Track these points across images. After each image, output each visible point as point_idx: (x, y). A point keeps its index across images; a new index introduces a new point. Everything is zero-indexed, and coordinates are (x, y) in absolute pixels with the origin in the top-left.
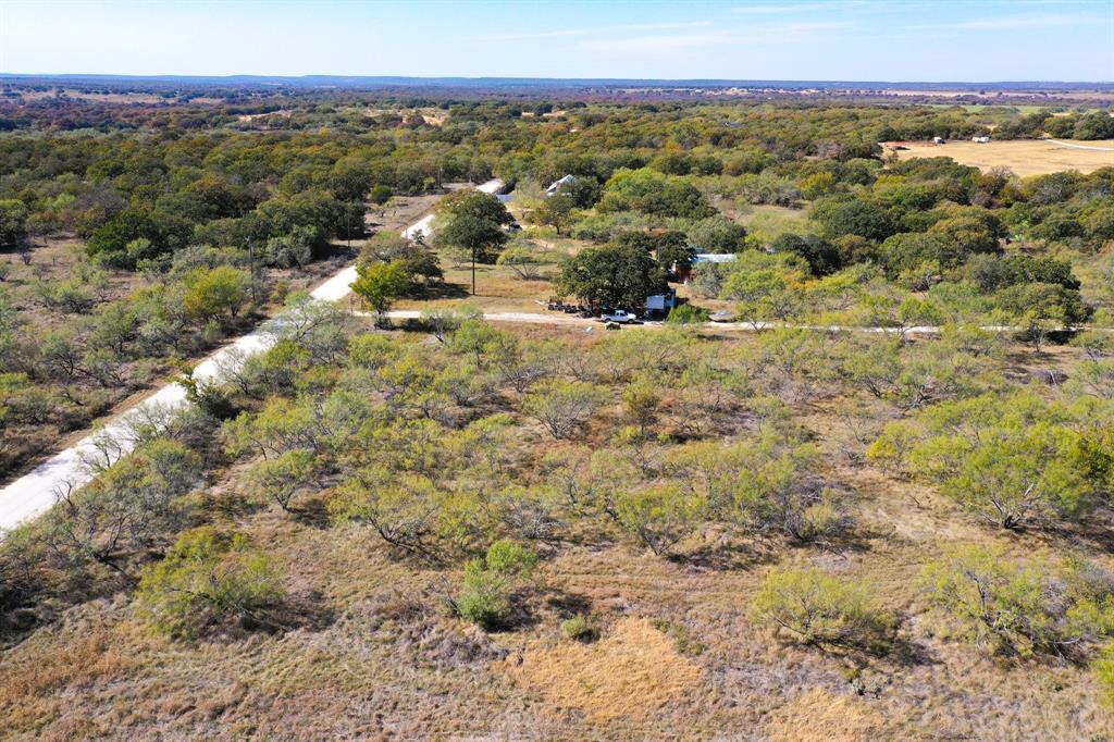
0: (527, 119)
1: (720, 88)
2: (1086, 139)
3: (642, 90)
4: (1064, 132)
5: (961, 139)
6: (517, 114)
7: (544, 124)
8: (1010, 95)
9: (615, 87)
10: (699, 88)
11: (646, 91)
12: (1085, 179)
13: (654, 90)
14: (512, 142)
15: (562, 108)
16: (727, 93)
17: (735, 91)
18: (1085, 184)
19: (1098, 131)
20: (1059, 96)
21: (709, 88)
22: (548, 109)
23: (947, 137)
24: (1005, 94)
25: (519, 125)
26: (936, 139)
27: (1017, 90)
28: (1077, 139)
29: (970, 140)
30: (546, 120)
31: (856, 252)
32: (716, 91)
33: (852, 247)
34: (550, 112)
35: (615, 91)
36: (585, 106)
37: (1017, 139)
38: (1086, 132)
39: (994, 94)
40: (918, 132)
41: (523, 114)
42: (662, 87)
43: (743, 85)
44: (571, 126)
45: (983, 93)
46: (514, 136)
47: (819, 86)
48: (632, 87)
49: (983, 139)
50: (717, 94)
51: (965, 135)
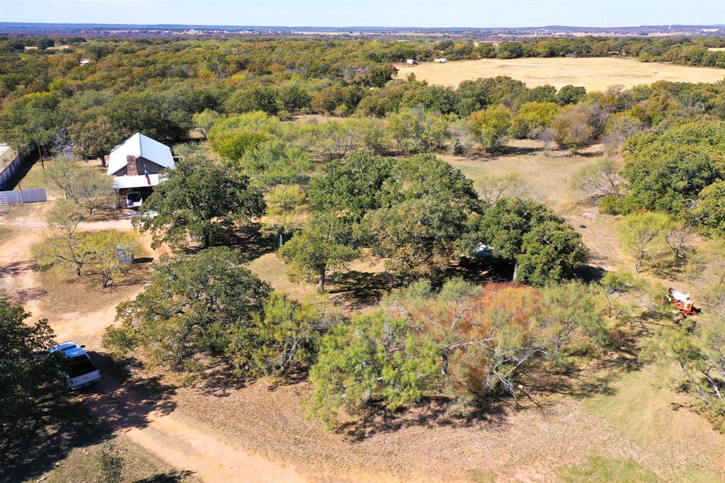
0: (30, 52)
2: (507, 58)
3: (123, 31)
4: (489, 54)
5: (425, 61)
6: (20, 48)
7: (51, 56)
9: (102, 29)
10: (166, 30)
11: (127, 32)
13: (133, 31)
14: (19, 76)
15: (64, 43)
16: (188, 33)
17: (192, 32)
19: (513, 52)
21: (176, 30)
22: (51, 43)
25: (24, 57)
26: (411, 61)
28: (500, 58)
29: (431, 60)
30: (52, 53)
32: (180, 32)
34: (53, 46)
35: (102, 32)
36: (85, 41)
40: (393, 56)
41: (26, 48)
42: (138, 29)
43: (197, 28)
44: (80, 57)
46: (20, 69)
47: (251, 29)
48: (115, 29)
49: (443, 60)
50: (181, 34)
51: (426, 56)
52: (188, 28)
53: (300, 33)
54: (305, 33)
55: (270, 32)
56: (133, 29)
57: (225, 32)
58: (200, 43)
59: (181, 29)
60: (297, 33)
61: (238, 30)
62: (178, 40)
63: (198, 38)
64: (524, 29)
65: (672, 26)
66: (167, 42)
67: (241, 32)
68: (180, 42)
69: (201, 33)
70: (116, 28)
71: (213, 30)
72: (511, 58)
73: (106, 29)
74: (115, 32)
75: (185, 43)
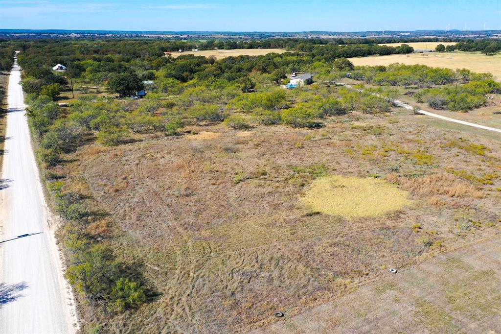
1: (66, 34)
2: (228, 49)
3: (23, 34)
4: (221, 47)
5: (188, 50)
8: (192, 36)
9: (8, 33)
10: (54, 33)
12: (237, 58)
13: (31, 35)
16: (70, 36)
17: (73, 35)
18: (237, 59)
19: (231, 46)
20: (210, 37)
21: (61, 33)
23: (183, 50)
24: (190, 36)
26: (180, 50)
27: (194, 34)
28: (226, 49)
29: (191, 50)
31: (189, 77)
32: (64, 35)
33: (187, 76)
35: (8, 35)
37: (207, 50)
38: (228, 47)
39: (186, 36)
40: (173, 48)
43: (76, 32)
45: (182, 35)
49: (196, 50)
50: (65, 36)
51: (189, 48)
52: (70, 32)
53: (147, 36)
54: (150, 36)
55: (127, 35)
56: (30, 33)
57: (96, 35)
58: (78, 42)
59: (65, 33)
60: (145, 35)
61: (105, 34)
62: (64, 40)
63: (76, 39)
64: (294, 33)
65: (384, 31)
66: (58, 42)
67: (107, 35)
68: (65, 42)
69: (79, 36)
70: (17, 32)
71: (88, 33)
72: (231, 49)
73: (10, 33)
74: (17, 35)
75: (69, 42)
